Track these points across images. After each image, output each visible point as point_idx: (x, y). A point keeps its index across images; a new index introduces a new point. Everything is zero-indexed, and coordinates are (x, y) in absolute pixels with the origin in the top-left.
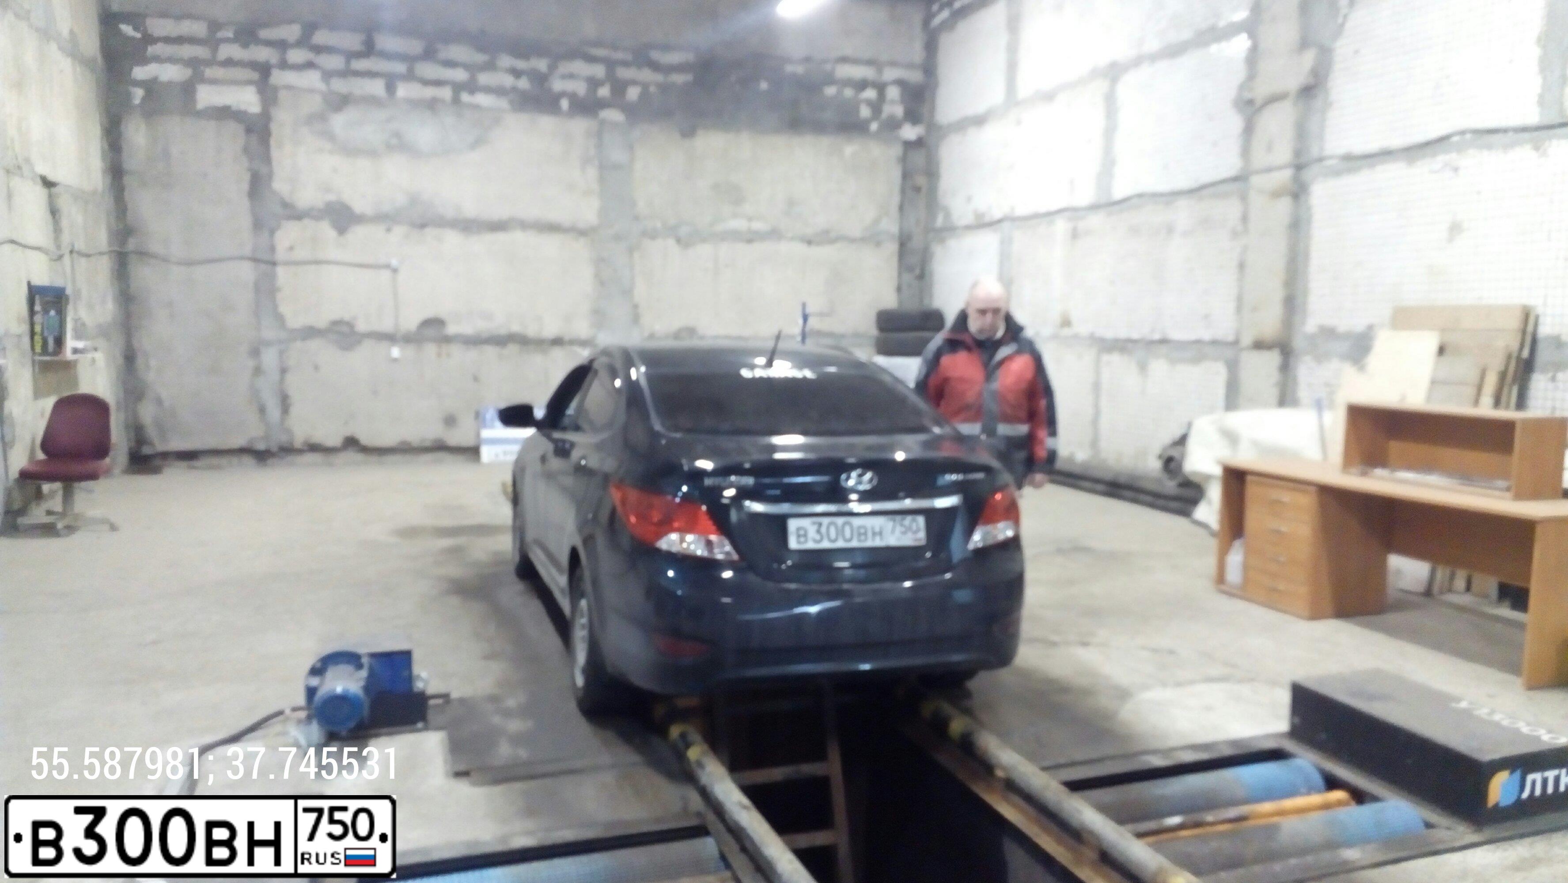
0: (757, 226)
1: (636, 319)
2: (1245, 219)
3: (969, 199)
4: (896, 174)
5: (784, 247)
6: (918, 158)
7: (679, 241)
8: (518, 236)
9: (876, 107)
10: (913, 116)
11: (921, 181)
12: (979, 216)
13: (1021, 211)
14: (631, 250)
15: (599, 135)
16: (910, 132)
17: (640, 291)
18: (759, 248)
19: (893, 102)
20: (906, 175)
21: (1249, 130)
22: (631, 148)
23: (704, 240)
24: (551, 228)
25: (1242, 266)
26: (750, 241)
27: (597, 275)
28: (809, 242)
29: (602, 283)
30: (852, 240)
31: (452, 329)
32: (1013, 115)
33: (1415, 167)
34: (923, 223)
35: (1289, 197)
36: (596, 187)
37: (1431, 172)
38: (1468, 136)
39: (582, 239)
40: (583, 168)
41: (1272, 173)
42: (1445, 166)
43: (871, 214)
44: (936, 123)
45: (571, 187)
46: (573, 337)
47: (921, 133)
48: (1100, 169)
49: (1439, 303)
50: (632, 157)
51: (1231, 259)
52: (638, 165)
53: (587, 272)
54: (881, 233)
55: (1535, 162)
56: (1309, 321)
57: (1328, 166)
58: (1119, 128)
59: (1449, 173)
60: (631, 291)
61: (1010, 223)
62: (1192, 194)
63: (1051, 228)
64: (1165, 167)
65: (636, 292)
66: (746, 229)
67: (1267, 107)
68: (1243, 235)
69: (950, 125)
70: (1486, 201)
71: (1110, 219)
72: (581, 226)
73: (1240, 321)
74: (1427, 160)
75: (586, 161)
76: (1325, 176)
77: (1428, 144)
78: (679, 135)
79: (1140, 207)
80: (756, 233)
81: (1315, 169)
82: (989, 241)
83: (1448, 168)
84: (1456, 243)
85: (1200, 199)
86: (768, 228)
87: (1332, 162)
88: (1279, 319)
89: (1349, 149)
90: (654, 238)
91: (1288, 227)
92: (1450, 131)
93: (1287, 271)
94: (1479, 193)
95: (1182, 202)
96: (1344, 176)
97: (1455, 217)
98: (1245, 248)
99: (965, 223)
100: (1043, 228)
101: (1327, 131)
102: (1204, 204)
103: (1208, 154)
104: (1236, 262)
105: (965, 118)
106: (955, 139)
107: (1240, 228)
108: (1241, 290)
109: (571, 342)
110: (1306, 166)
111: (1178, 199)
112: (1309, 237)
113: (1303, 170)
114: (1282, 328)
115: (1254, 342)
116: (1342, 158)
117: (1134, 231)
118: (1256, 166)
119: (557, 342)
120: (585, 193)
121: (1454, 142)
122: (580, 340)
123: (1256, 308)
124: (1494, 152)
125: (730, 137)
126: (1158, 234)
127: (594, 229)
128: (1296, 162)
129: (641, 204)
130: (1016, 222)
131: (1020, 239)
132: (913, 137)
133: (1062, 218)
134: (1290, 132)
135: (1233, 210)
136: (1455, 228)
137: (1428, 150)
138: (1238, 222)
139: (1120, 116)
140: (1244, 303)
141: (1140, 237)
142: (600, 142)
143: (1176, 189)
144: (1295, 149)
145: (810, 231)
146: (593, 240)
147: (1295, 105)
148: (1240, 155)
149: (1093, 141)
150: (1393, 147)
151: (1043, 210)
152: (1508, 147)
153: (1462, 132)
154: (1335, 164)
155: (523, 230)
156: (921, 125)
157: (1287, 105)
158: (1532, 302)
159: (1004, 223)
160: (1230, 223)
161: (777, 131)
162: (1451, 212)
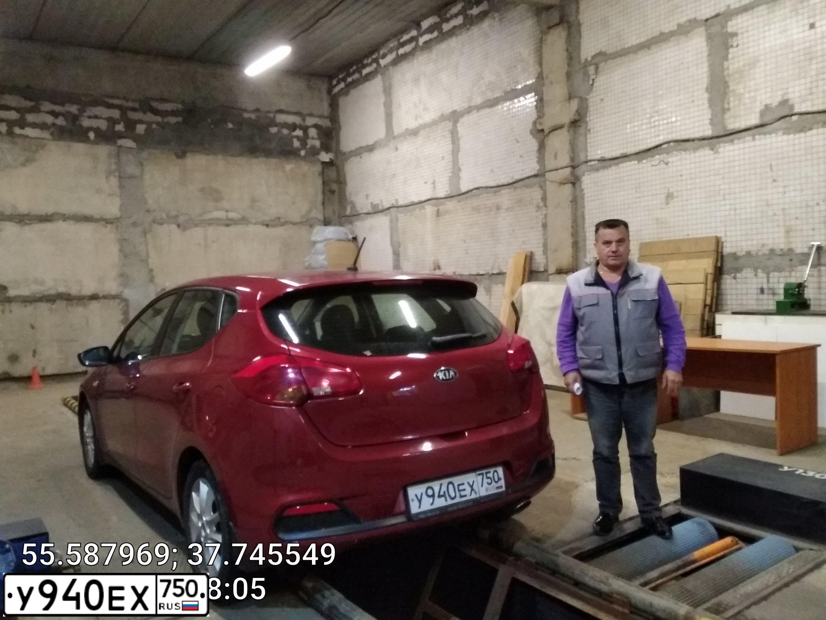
0: (232, 215)
1: (152, 279)
2: (544, 199)
3: (367, 196)
4: (319, 182)
5: (252, 228)
6: (332, 173)
7: (178, 226)
8: (61, 225)
9: (303, 141)
10: (326, 148)
11: (334, 187)
12: (374, 206)
13: (401, 203)
14: (145, 233)
15: (118, 156)
16: (325, 157)
17: (153, 262)
18: (233, 229)
19: (313, 138)
20: (325, 183)
21: (542, 147)
22: (142, 164)
23: (196, 225)
24: (87, 219)
25: (545, 226)
26: (227, 225)
27: (120, 251)
28: (267, 226)
29: (125, 256)
30: (294, 224)
31: (12, 292)
32: (392, 144)
33: (643, 163)
34: (337, 212)
35: (570, 185)
36: (118, 191)
37: (653, 166)
38: (672, 144)
39: (109, 226)
40: (107, 178)
41: (560, 171)
42: (660, 162)
43: (305, 208)
44: (341, 151)
45: (99, 191)
46: (106, 293)
47: (332, 158)
48: (450, 174)
49: (664, 239)
50: (143, 170)
51: (538, 223)
52: (147, 177)
53: (114, 249)
54: (312, 219)
55: (712, 157)
56: (588, 256)
57: (591, 166)
58: (461, 150)
59: (663, 166)
60: (147, 260)
61: (395, 209)
62: (509, 186)
63: (423, 211)
64: (492, 171)
65: (150, 261)
66: (224, 218)
67: (551, 134)
68: (544, 208)
69: (351, 152)
70: (686, 180)
71: (460, 203)
72: (108, 217)
73: (547, 258)
74: (649, 159)
75: (109, 174)
76: (590, 171)
77: (649, 150)
78: (174, 157)
79: (478, 195)
80: (232, 220)
81: (583, 167)
82: (383, 221)
83: (662, 163)
84: (671, 205)
85: (516, 188)
86: (239, 216)
87: (593, 163)
88: (571, 255)
89: (603, 155)
90: (161, 224)
91: (571, 202)
92: (660, 142)
93: (572, 227)
94: (681, 176)
95: (504, 191)
96: (601, 171)
97: (668, 190)
98: (546, 216)
99: (365, 211)
100: (417, 211)
101: (589, 145)
102: (518, 191)
103: (518, 162)
104: (541, 224)
105: (361, 148)
106: (354, 160)
107: (541, 204)
108: (546, 240)
109: (105, 297)
110: (578, 166)
111: (502, 189)
112: (584, 207)
113: (576, 169)
114: (573, 261)
115: (557, 270)
116: (599, 160)
117: (477, 210)
118: (548, 167)
119: (94, 297)
120: (110, 195)
121: (664, 148)
122: (111, 295)
123: (556, 250)
124: (688, 152)
125: (209, 157)
126: (491, 210)
127: (118, 219)
128: (572, 164)
129: (150, 201)
130: (400, 209)
131: (403, 218)
132: (327, 160)
133: (429, 205)
134: (567, 147)
135: (537, 194)
136: (669, 196)
137: (649, 153)
138: (540, 201)
139: (461, 142)
140: (549, 247)
141: (480, 213)
142: (119, 160)
143: (500, 184)
144: (571, 157)
145: (267, 218)
146: (117, 227)
147: (568, 131)
148: (538, 162)
149: (445, 158)
150: (629, 153)
151: (416, 200)
152: (696, 149)
153: (668, 142)
154: (595, 165)
155: (64, 220)
156: (331, 152)
157: (564, 132)
158: (719, 235)
159: (392, 209)
160: (535, 202)
161: (241, 154)
162: (666, 187)
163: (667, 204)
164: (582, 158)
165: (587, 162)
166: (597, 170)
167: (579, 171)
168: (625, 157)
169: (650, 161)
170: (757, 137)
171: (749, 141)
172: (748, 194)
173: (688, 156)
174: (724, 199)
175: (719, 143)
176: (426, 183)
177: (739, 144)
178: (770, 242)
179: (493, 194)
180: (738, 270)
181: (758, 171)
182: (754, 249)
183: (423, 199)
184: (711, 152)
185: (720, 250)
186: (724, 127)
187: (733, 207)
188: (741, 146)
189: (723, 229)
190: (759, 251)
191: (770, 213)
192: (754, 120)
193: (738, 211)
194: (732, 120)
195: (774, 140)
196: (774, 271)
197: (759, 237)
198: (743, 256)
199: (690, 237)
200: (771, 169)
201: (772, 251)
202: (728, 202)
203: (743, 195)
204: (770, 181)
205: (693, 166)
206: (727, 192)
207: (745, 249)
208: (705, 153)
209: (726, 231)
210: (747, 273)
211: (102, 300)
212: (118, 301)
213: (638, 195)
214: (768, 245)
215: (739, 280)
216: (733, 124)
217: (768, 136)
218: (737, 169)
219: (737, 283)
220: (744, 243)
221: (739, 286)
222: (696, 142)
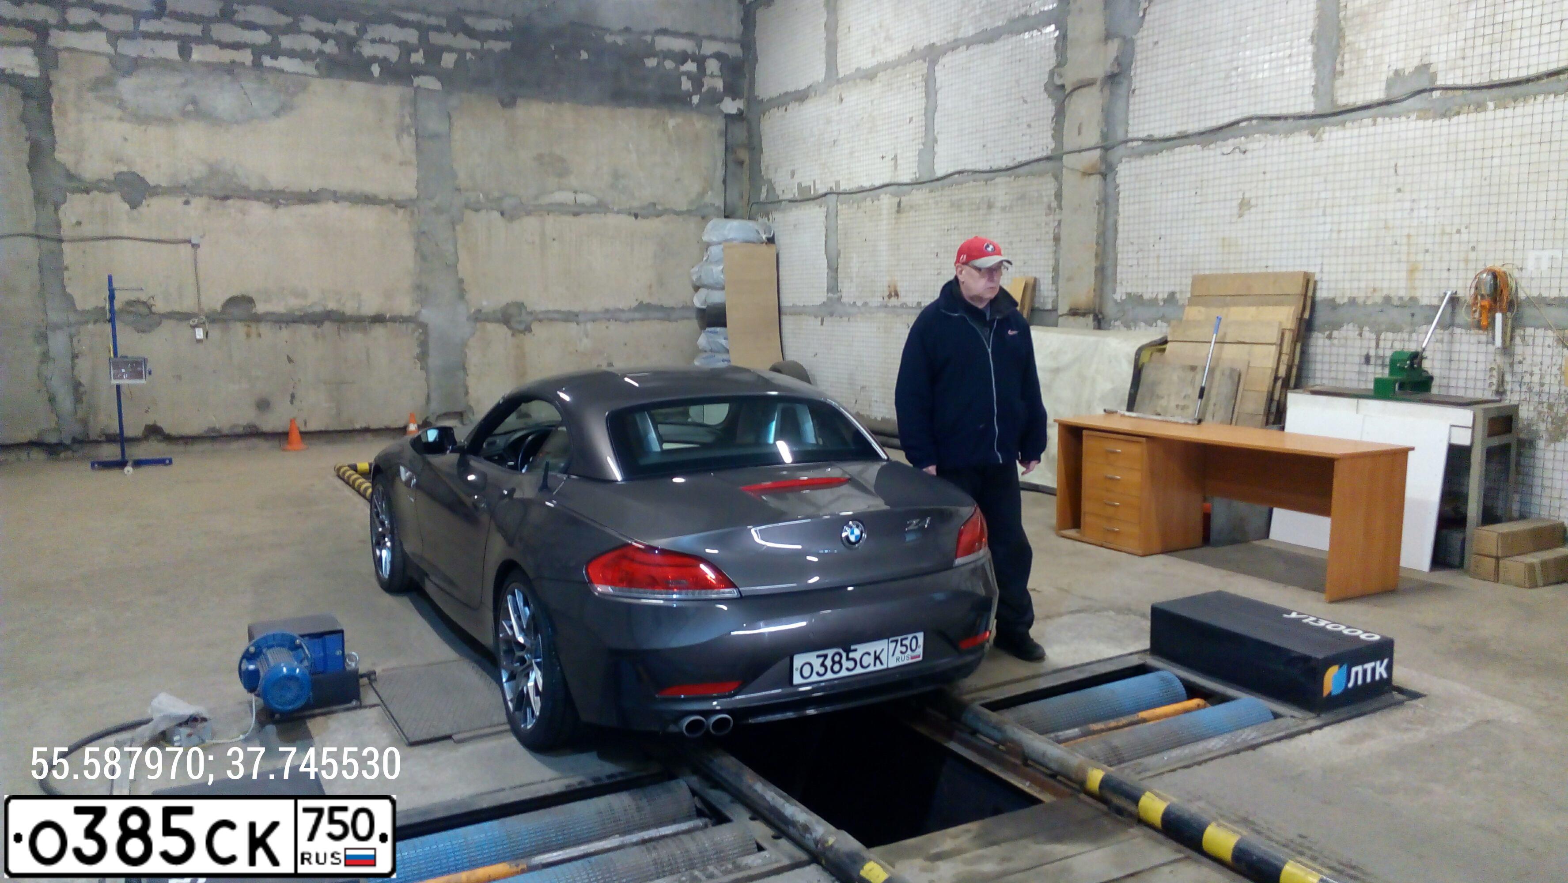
0: (583, 198)
1: (461, 294)
2: (1058, 196)
3: (793, 174)
4: (719, 148)
5: (612, 220)
6: (739, 133)
7: (502, 214)
8: (331, 208)
9: (697, 80)
10: (732, 91)
11: (744, 155)
12: (803, 189)
13: (843, 187)
14: (453, 224)
15: (414, 103)
16: (730, 106)
17: (465, 268)
18: (584, 221)
19: (713, 76)
20: (728, 149)
21: (1060, 114)
22: (449, 117)
23: (529, 213)
24: (369, 200)
25: (1057, 239)
26: (576, 214)
27: (417, 250)
28: (636, 216)
29: (424, 258)
30: (678, 213)
31: (261, 308)
32: (834, 92)
33: (1209, 149)
34: (746, 197)
35: (1099, 176)
36: (413, 158)
37: (1223, 154)
38: (1254, 122)
39: (401, 212)
40: (398, 138)
41: (1083, 153)
42: (1234, 149)
43: (696, 188)
44: (756, 97)
45: (386, 158)
46: (396, 313)
47: (742, 107)
48: (921, 147)
49: (1232, 272)
50: (451, 125)
51: (1047, 233)
52: (457, 135)
53: (407, 246)
54: (706, 206)
55: (1311, 147)
56: (1118, 290)
57: (1133, 148)
58: (939, 108)
59: (1237, 155)
60: (455, 266)
61: (834, 197)
62: (1009, 172)
63: (876, 202)
64: (984, 146)
65: (460, 267)
66: (572, 202)
67: (1076, 92)
68: (1057, 210)
69: (771, 100)
70: (1271, 180)
71: (933, 194)
72: (399, 198)
73: (1057, 291)
74: (1219, 143)
75: (402, 130)
76: (1129, 156)
77: (1220, 129)
78: (499, 105)
79: (961, 184)
80: (583, 205)
81: (1120, 150)
82: (814, 214)
83: (1237, 150)
84: (1246, 217)
85: (1017, 176)
86: (594, 200)
87: (1135, 144)
88: (1093, 287)
89: (1151, 133)
90: (477, 210)
91: (1098, 204)
92: (1239, 117)
93: (1098, 244)
94: (1264, 173)
95: (1000, 180)
96: (1147, 157)
97: (1244, 194)
98: (1060, 222)
99: (789, 196)
100: (868, 202)
101: (1131, 115)
102: (1021, 181)
103: (1023, 135)
104: (1052, 236)
105: (786, 94)
106: (776, 114)
107: (1054, 204)
108: (1057, 261)
109: (393, 319)
110: (1113, 147)
111: (997, 176)
112: (1117, 212)
113: (1110, 152)
114: (1095, 296)
115: (1071, 310)
116: (1144, 140)
117: (956, 206)
118: (1067, 147)
119: (378, 319)
120: (401, 164)
121: (1243, 128)
122: (402, 317)
123: (1070, 279)
124: (1277, 136)
125: (552, 107)
126: (979, 209)
127: (412, 201)
128: (1103, 144)
129: (462, 175)
130: (841, 196)
131: (845, 211)
132: (734, 111)
133: (886, 194)
134: (1098, 116)
135: (1048, 187)
136: (1244, 205)
137: (1220, 135)
138: (1053, 198)
139: (939, 96)
140: (1061, 273)
141: (961, 211)
142: (416, 110)
143: (994, 168)
144: (1102, 132)
145: (636, 204)
146: (413, 213)
147: (1102, 90)
148: (1053, 136)
149: (914, 120)
150: (1190, 132)
151: (867, 184)
152: (1289, 132)
153: (1250, 119)
154: (1138, 146)
155: (336, 202)
156: (740, 98)
157: (1095, 91)
158: (1311, 270)
159: (828, 196)
160: (1045, 199)
161: (600, 102)
162: (1240, 190)
163: (1240, 216)
164: (1120, 135)
165: (1126, 142)
166: (1141, 155)
167: (1114, 155)
168: (1183, 138)
169: (1221, 147)
170: (1380, 120)
171: (1367, 126)
172: (1359, 209)
173: (1276, 143)
174: (1324, 215)
175: (1324, 125)
176: (883, 158)
177: (1352, 128)
178: (1386, 284)
179: (983, 183)
180: (1337, 326)
181: (1377, 173)
182: (1361, 296)
183: (878, 183)
184: (1311, 139)
185: (1310, 294)
186: (1333, 101)
187: (1335, 227)
188: (1356, 132)
189: (1319, 261)
190: (1367, 297)
191: (1389, 241)
192: (1377, 94)
193: (1343, 235)
194: (1345, 91)
195: (1403, 126)
196: (1387, 331)
197: (1370, 276)
198: (1344, 304)
199: (1270, 270)
200: (1396, 171)
201: (1387, 299)
202: (1329, 219)
203: (1351, 210)
204: (1392, 190)
205: (1283, 158)
206: (1329, 202)
207: (1348, 294)
208: (1302, 139)
209: (1322, 264)
210: (1349, 331)
211: (388, 323)
212: (412, 326)
213: (1198, 200)
214: (1382, 289)
215: (1336, 342)
216: (1346, 97)
217: (1395, 120)
218: (1346, 168)
219: (1332, 345)
220: (1347, 285)
221: (1334, 350)
222: (1290, 121)
